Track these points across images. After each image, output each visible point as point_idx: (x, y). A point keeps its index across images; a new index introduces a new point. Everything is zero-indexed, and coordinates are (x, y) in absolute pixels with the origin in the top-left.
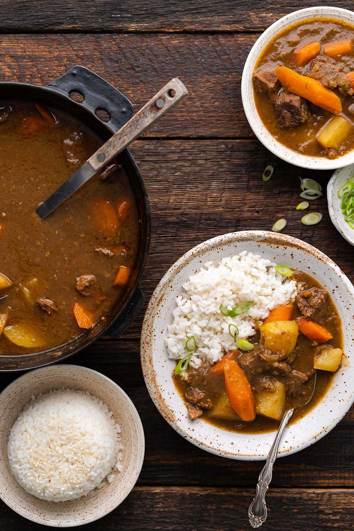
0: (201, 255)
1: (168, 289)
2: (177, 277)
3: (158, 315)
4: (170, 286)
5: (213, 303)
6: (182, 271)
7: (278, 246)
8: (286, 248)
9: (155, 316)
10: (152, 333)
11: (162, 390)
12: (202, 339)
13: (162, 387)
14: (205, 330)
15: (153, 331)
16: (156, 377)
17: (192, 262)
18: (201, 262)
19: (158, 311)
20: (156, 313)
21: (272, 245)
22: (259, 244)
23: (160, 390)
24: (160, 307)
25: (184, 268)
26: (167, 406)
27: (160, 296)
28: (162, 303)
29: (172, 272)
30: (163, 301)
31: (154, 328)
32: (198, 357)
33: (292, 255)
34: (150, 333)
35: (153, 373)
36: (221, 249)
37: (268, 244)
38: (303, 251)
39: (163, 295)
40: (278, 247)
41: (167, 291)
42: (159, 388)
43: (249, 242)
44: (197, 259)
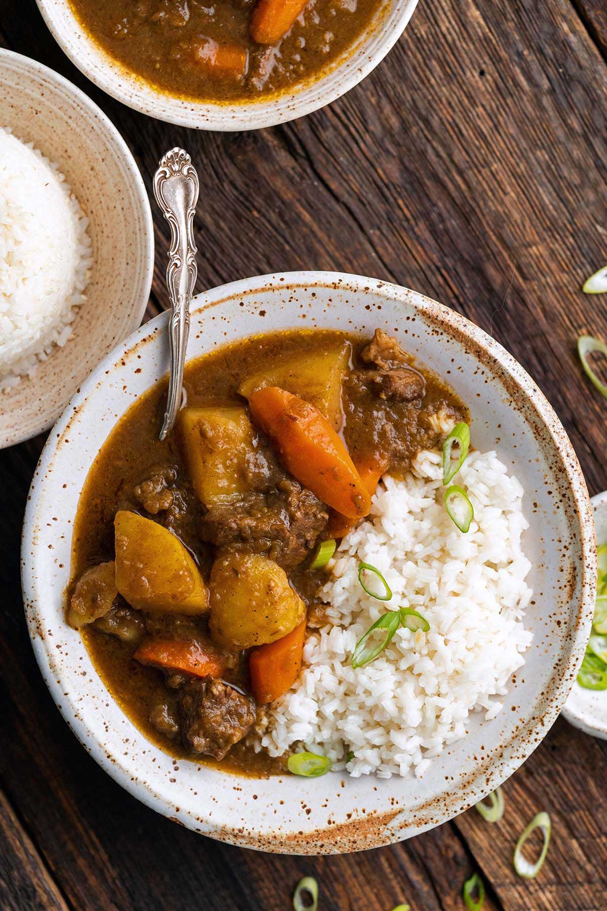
0: (521, 725)
1: (566, 616)
2: (557, 652)
3: (564, 543)
4: (563, 625)
5: (450, 630)
6: (549, 671)
7: (351, 820)
8: (329, 822)
9: (569, 540)
10: (560, 498)
11: (480, 372)
12: (436, 531)
13: (484, 378)
14: (437, 555)
15: (559, 504)
16: (508, 396)
17: (535, 702)
18: (514, 709)
19: (568, 553)
20: (570, 547)
21: (364, 816)
22: (396, 807)
23: (487, 370)
24: (567, 565)
25: (546, 679)
26: (454, 340)
27: (577, 592)
28: (566, 576)
29: (573, 660)
30: (564, 582)
31: (561, 511)
32: (428, 480)
33: (308, 812)
34: (564, 496)
35: (520, 405)
36: (479, 758)
37: (374, 815)
38: (288, 833)
39: (571, 597)
40: (349, 816)
41: (565, 608)
42: (490, 375)
43: (421, 801)
44: (526, 713)
